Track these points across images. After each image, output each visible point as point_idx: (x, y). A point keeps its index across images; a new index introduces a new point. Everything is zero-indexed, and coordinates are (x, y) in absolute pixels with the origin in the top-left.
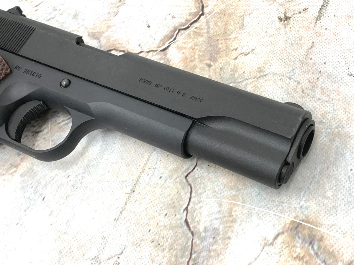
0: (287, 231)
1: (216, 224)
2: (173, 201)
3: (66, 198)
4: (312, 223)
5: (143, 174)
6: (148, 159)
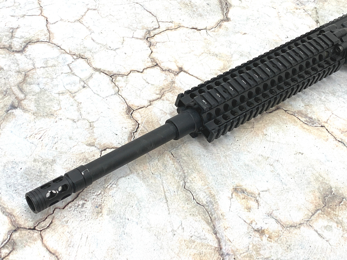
0: (234, 192)
1: (209, 199)
2: (186, 198)
3: (139, 215)
4: (239, 186)
5: (166, 193)
6: (163, 187)
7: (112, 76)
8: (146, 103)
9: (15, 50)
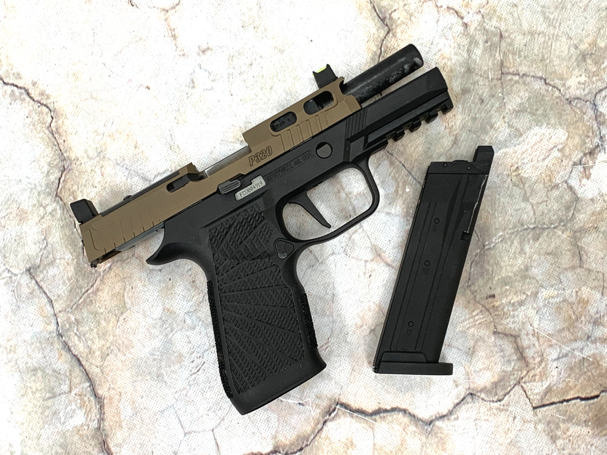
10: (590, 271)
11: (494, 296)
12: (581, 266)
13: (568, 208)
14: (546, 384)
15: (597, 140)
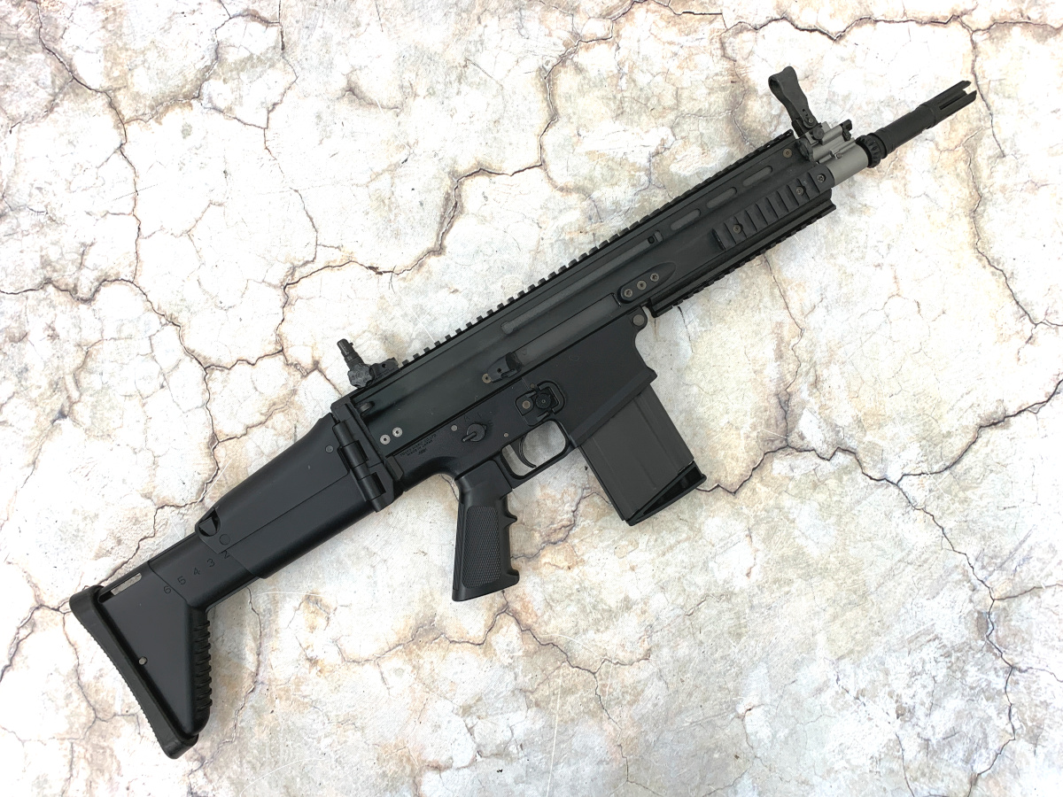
7: (208, 368)
8: (240, 430)
9: (81, 296)
10: (673, 85)
11: (732, 82)
12: (678, 88)
13: (678, 124)
14: (712, 26)
15: (653, 160)
